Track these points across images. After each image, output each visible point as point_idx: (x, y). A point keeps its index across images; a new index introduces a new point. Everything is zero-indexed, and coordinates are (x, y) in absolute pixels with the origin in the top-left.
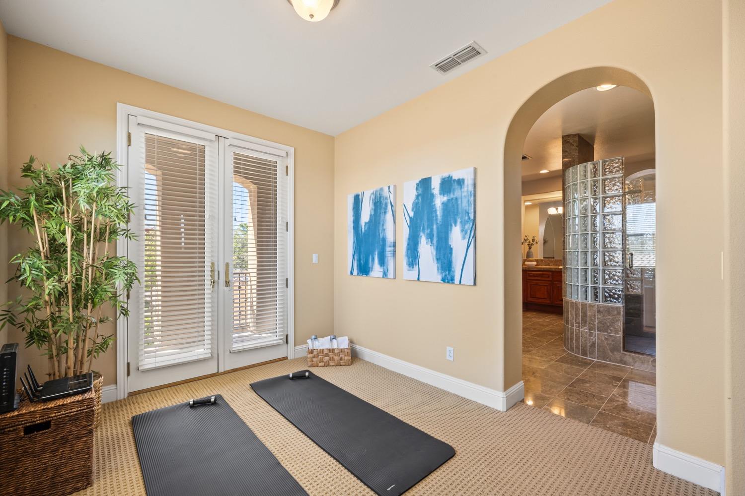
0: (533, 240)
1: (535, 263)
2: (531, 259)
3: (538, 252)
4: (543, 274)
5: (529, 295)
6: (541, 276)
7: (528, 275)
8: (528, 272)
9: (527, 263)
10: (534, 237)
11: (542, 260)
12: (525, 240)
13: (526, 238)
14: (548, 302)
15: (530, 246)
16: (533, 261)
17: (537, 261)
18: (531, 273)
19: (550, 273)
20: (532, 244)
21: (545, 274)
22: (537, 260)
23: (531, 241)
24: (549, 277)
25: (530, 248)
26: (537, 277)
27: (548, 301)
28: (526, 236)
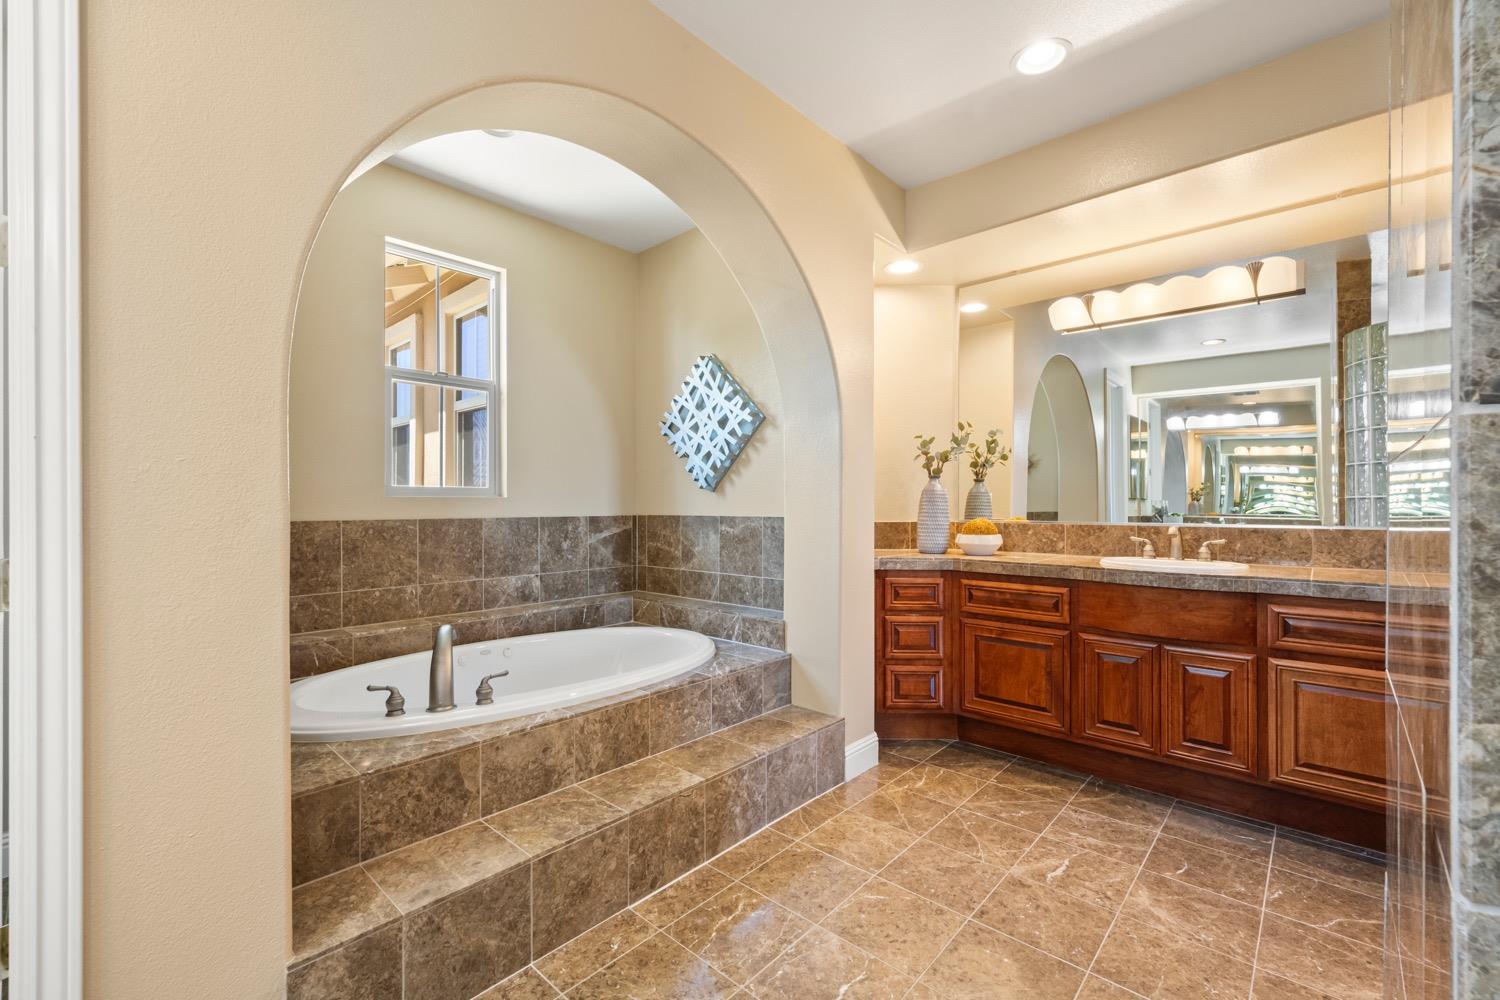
0: (991, 446)
1: (996, 540)
2: (978, 521)
3: (1009, 498)
4: (1030, 593)
5: (970, 687)
6: (1022, 601)
7: (964, 593)
8: (965, 582)
9: (962, 539)
10: (992, 433)
11: (1023, 528)
12: (955, 440)
13: (960, 434)
14: (1055, 724)
15: (979, 470)
16: (987, 531)
17: (1004, 529)
18: (980, 588)
19: (1065, 590)
20: (986, 464)
21: (1038, 594)
22: (1006, 526)
23: (983, 450)
24: (1056, 607)
25: (979, 479)
26: (1005, 603)
27: (1049, 721)
28: (961, 427)
